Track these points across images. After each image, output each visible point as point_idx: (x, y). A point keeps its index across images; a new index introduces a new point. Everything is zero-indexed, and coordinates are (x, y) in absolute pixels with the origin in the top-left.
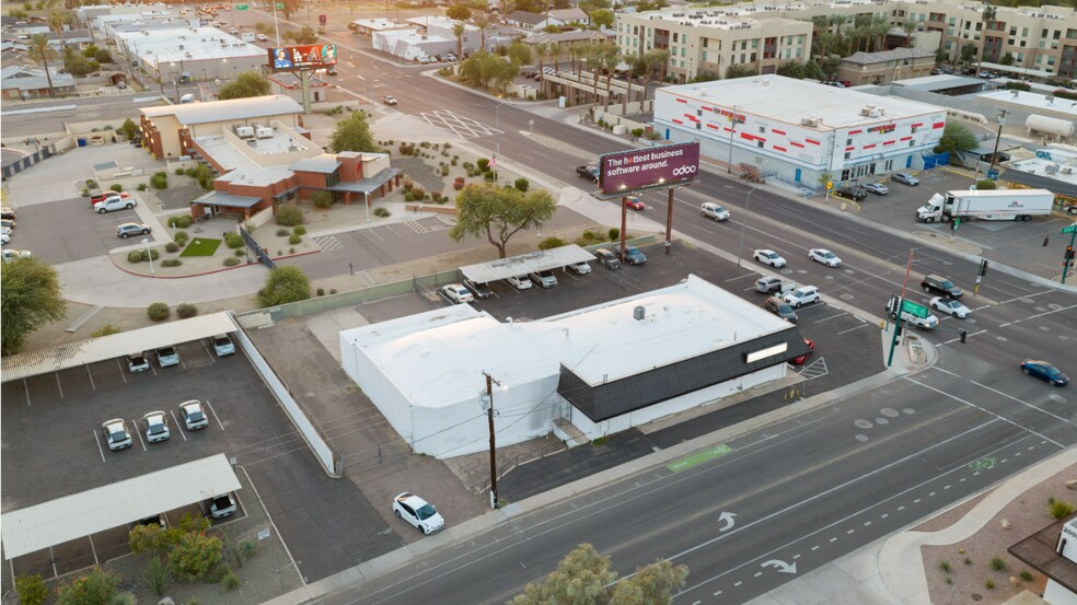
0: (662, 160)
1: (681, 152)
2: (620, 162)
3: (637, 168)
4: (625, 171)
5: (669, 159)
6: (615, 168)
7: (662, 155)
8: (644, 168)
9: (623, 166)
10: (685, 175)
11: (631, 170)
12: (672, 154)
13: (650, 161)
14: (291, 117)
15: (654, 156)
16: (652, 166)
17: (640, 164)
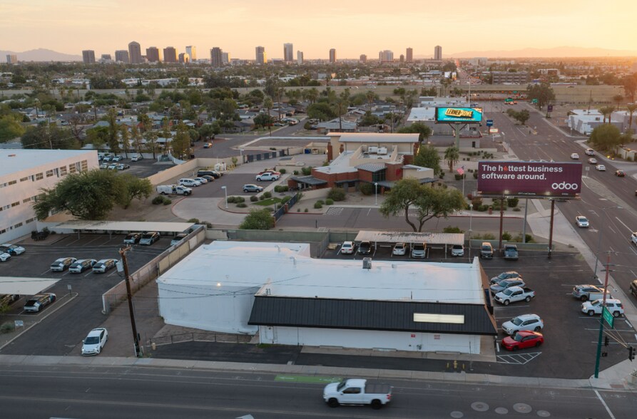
0: (540, 173)
1: (561, 170)
2: (494, 168)
3: (513, 177)
4: (500, 177)
5: (547, 174)
6: (490, 172)
7: (540, 169)
8: (520, 177)
9: (497, 172)
10: (565, 191)
11: (506, 177)
12: (551, 170)
13: (526, 173)
14: (409, 145)
15: (530, 169)
16: (528, 177)
17: (516, 173)
